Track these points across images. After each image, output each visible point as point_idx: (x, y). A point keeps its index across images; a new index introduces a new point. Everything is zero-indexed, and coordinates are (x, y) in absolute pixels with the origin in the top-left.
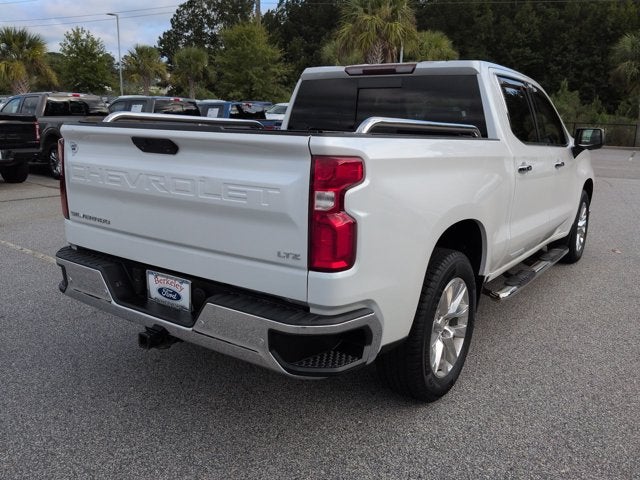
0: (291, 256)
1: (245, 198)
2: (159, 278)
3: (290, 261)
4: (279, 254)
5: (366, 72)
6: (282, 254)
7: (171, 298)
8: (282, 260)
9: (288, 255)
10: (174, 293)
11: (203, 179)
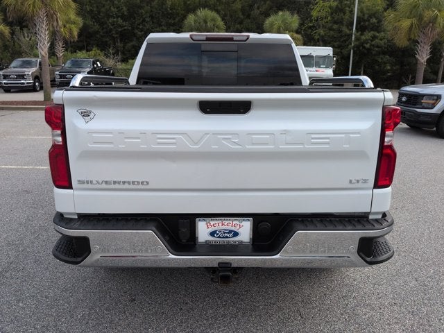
0: (360, 182)
1: (328, 143)
2: (212, 223)
3: (360, 185)
4: (351, 181)
5: (208, 39)
6: (353, 181)
7: (227, 237)
8: (353, 185)
9: (358, 181)
10: (230, 231)
11: (285, 132)
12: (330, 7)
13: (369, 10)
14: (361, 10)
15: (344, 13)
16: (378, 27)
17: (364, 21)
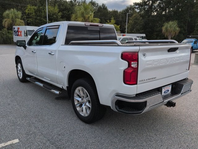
12: (34, 9)
13: (52, 12)
14: (49, 11)
15: (42, 13)
16: (57, 19)
17: (51, 16)
